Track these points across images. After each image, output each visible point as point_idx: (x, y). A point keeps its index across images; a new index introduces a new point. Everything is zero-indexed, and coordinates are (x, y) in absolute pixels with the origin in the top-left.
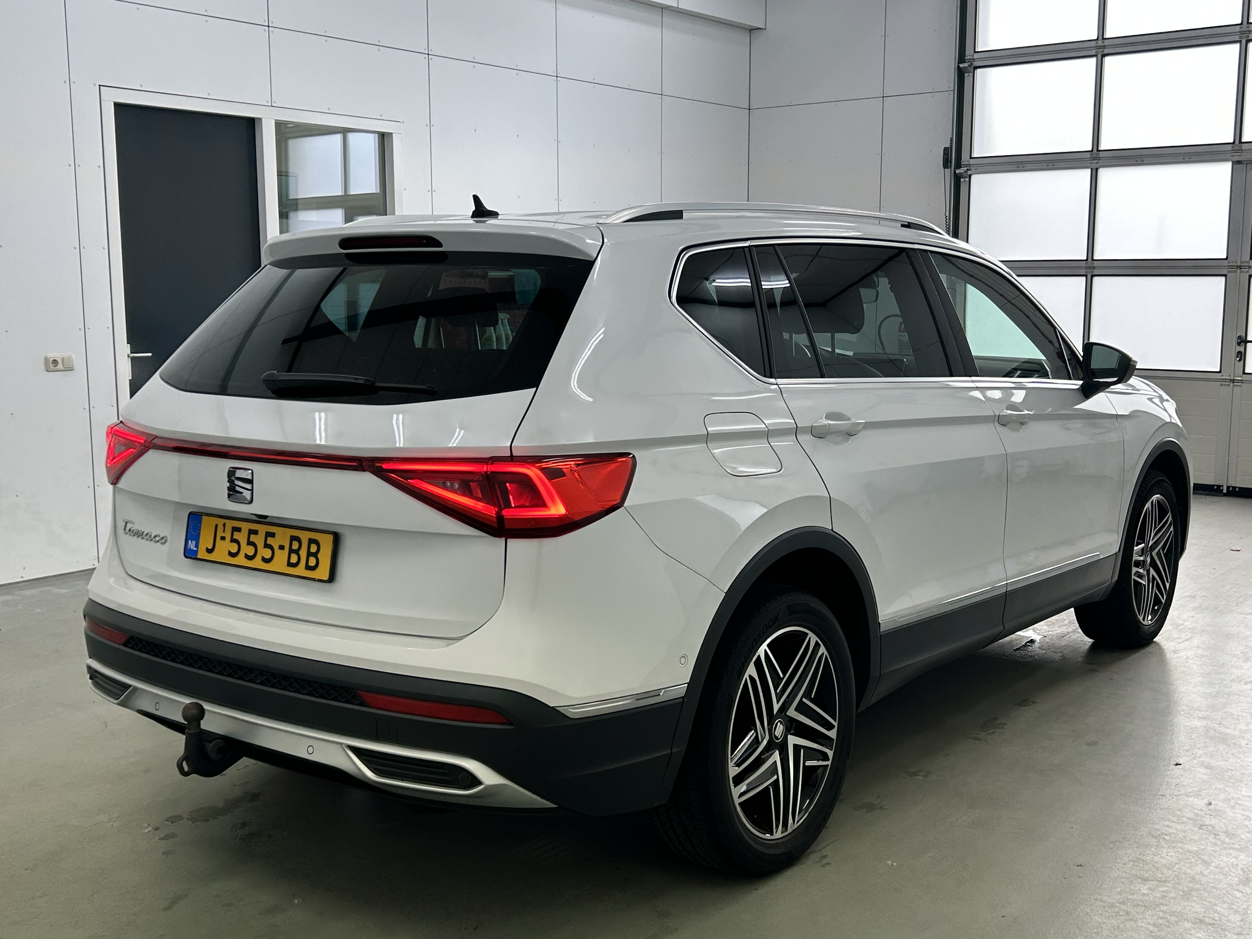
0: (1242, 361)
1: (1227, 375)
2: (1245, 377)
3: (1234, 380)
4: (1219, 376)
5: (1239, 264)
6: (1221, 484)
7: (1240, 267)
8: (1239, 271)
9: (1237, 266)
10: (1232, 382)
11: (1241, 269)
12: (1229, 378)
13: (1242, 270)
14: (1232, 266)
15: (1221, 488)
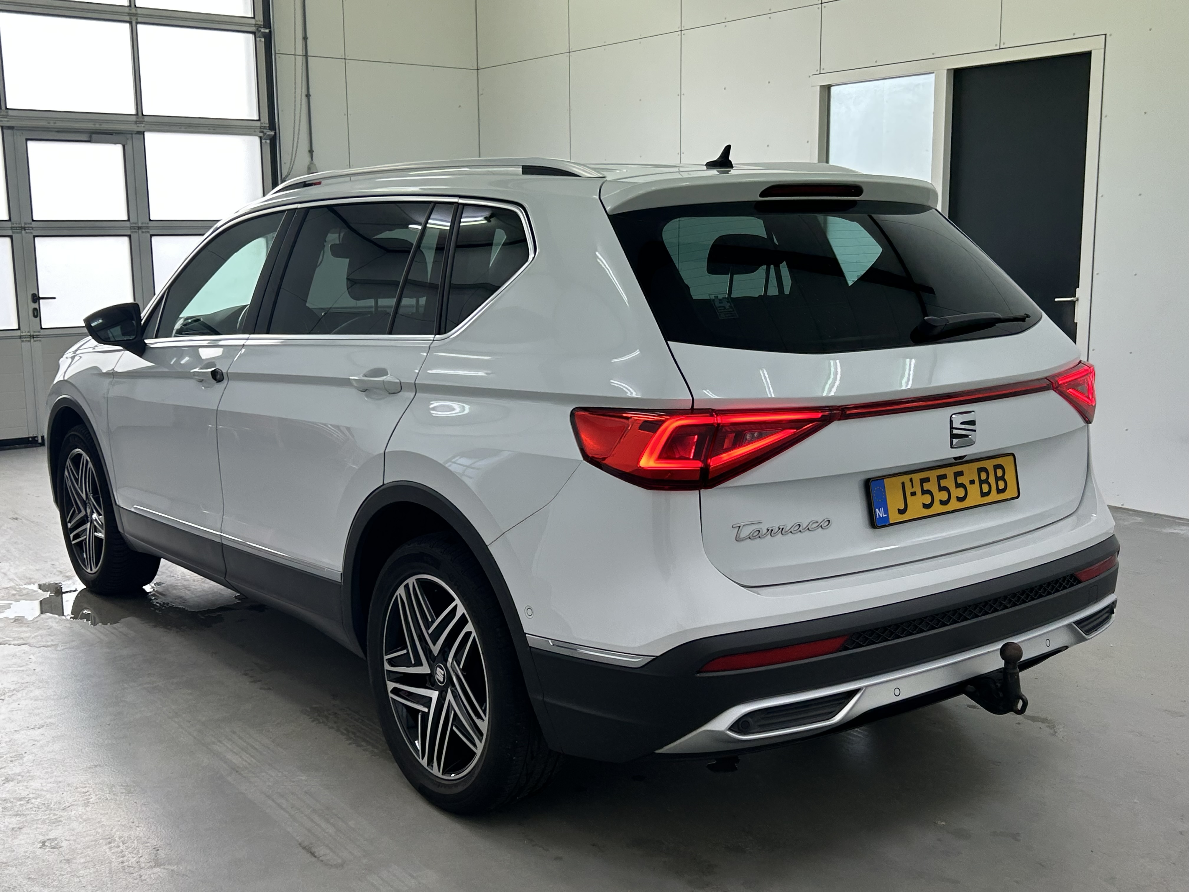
0: (39, 318)
1: (27, 331)
2: (43, 332)
3: (33, 335)
4: (18, 333)
5: (23, 225)
6: (35, 435)
7: (24, 229)
8: (23, 232)
9: (21, 227)
10: (32, 338)
11: (25, 230)
12: (29, 334)
13: (27, 231)
14: (17, 227)
15: (36, 439)
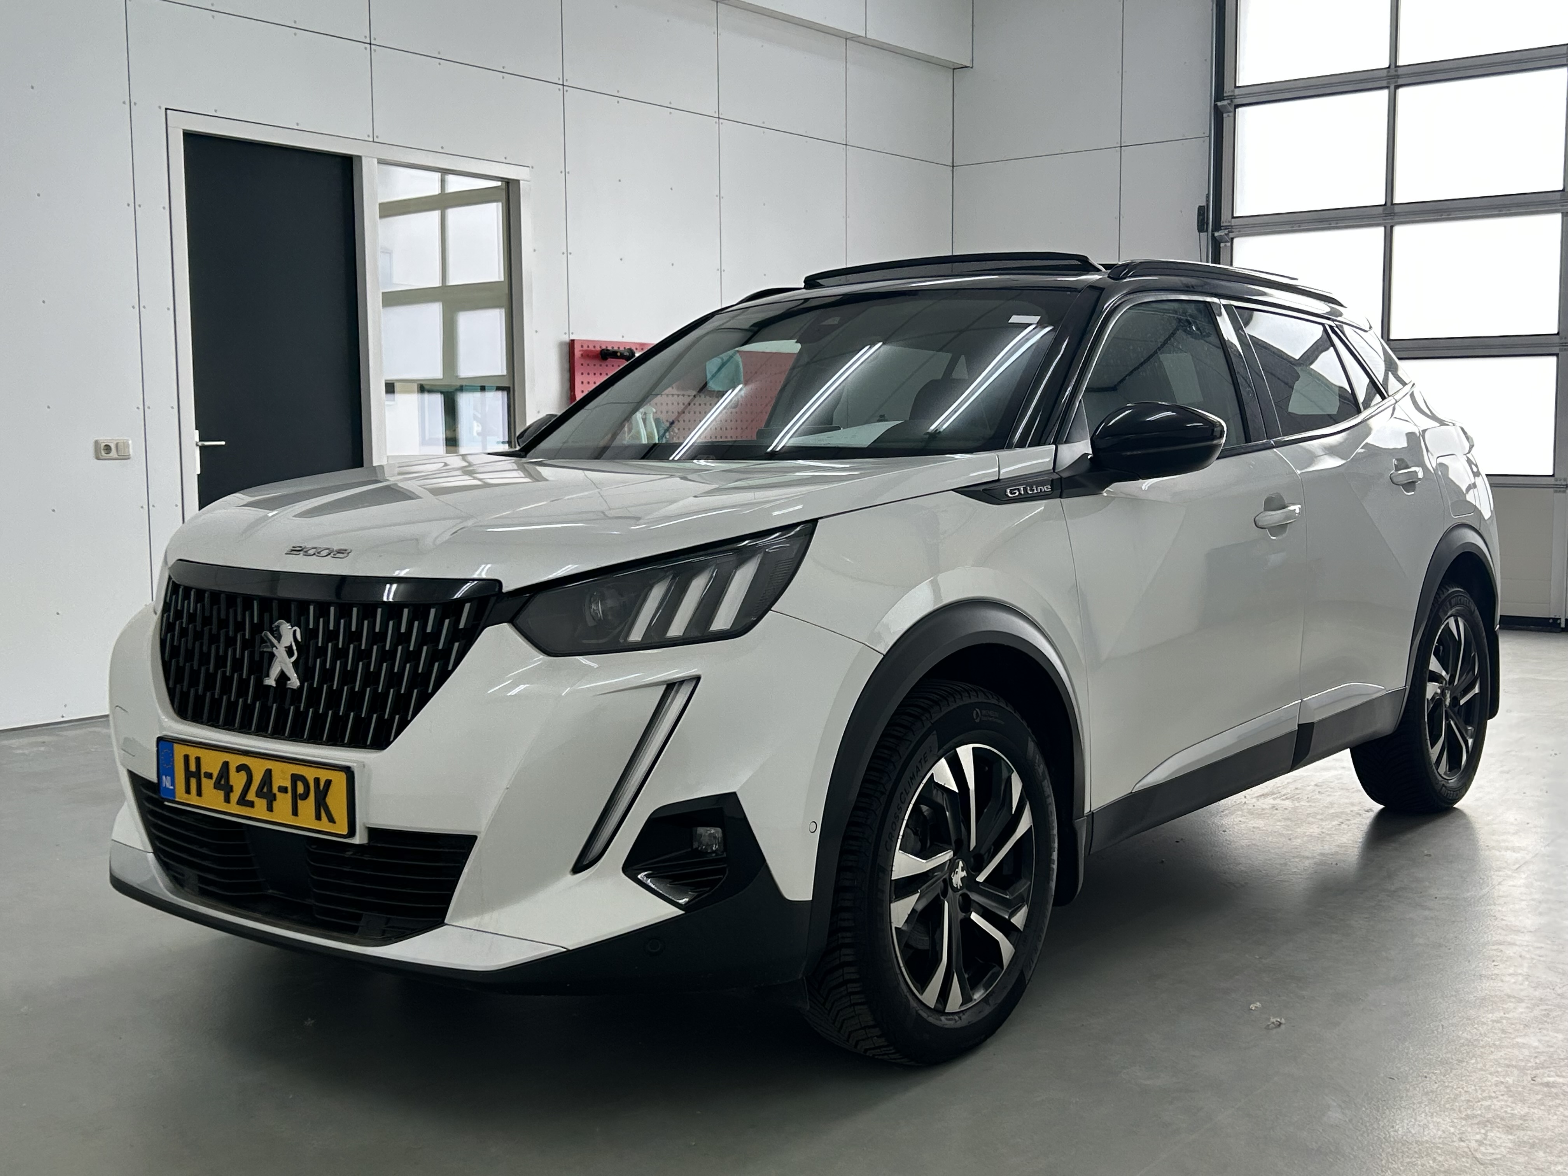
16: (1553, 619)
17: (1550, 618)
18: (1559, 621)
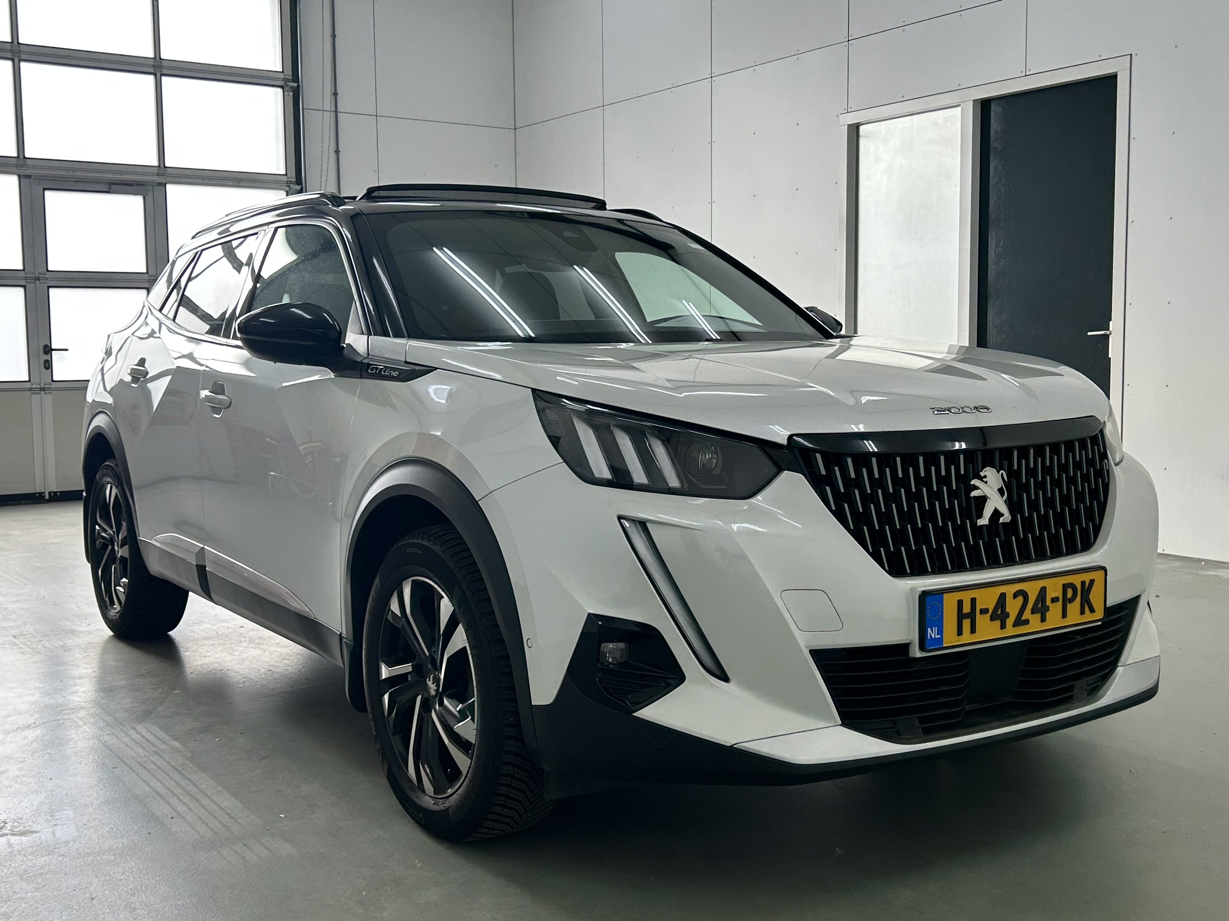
16: (38, 493)
17: (37, 493)
18: (43, 495)
